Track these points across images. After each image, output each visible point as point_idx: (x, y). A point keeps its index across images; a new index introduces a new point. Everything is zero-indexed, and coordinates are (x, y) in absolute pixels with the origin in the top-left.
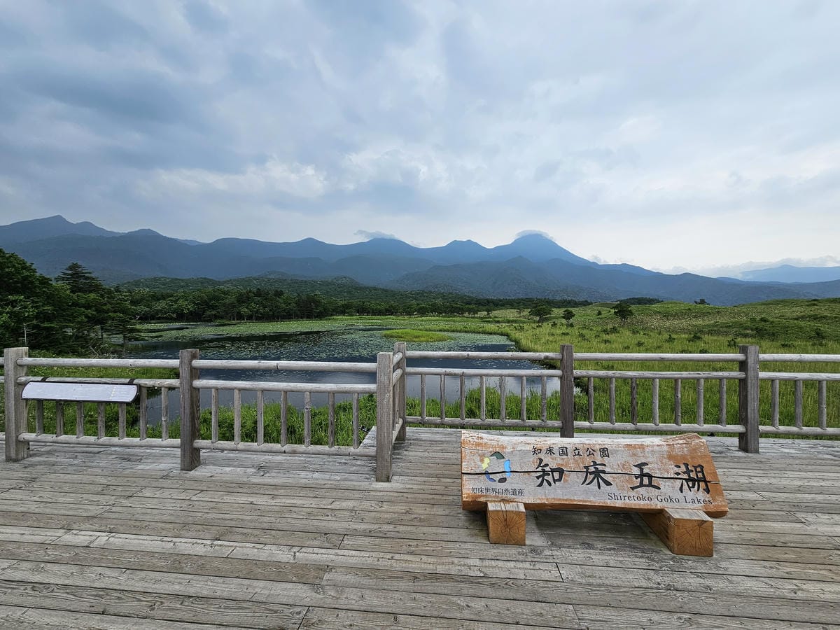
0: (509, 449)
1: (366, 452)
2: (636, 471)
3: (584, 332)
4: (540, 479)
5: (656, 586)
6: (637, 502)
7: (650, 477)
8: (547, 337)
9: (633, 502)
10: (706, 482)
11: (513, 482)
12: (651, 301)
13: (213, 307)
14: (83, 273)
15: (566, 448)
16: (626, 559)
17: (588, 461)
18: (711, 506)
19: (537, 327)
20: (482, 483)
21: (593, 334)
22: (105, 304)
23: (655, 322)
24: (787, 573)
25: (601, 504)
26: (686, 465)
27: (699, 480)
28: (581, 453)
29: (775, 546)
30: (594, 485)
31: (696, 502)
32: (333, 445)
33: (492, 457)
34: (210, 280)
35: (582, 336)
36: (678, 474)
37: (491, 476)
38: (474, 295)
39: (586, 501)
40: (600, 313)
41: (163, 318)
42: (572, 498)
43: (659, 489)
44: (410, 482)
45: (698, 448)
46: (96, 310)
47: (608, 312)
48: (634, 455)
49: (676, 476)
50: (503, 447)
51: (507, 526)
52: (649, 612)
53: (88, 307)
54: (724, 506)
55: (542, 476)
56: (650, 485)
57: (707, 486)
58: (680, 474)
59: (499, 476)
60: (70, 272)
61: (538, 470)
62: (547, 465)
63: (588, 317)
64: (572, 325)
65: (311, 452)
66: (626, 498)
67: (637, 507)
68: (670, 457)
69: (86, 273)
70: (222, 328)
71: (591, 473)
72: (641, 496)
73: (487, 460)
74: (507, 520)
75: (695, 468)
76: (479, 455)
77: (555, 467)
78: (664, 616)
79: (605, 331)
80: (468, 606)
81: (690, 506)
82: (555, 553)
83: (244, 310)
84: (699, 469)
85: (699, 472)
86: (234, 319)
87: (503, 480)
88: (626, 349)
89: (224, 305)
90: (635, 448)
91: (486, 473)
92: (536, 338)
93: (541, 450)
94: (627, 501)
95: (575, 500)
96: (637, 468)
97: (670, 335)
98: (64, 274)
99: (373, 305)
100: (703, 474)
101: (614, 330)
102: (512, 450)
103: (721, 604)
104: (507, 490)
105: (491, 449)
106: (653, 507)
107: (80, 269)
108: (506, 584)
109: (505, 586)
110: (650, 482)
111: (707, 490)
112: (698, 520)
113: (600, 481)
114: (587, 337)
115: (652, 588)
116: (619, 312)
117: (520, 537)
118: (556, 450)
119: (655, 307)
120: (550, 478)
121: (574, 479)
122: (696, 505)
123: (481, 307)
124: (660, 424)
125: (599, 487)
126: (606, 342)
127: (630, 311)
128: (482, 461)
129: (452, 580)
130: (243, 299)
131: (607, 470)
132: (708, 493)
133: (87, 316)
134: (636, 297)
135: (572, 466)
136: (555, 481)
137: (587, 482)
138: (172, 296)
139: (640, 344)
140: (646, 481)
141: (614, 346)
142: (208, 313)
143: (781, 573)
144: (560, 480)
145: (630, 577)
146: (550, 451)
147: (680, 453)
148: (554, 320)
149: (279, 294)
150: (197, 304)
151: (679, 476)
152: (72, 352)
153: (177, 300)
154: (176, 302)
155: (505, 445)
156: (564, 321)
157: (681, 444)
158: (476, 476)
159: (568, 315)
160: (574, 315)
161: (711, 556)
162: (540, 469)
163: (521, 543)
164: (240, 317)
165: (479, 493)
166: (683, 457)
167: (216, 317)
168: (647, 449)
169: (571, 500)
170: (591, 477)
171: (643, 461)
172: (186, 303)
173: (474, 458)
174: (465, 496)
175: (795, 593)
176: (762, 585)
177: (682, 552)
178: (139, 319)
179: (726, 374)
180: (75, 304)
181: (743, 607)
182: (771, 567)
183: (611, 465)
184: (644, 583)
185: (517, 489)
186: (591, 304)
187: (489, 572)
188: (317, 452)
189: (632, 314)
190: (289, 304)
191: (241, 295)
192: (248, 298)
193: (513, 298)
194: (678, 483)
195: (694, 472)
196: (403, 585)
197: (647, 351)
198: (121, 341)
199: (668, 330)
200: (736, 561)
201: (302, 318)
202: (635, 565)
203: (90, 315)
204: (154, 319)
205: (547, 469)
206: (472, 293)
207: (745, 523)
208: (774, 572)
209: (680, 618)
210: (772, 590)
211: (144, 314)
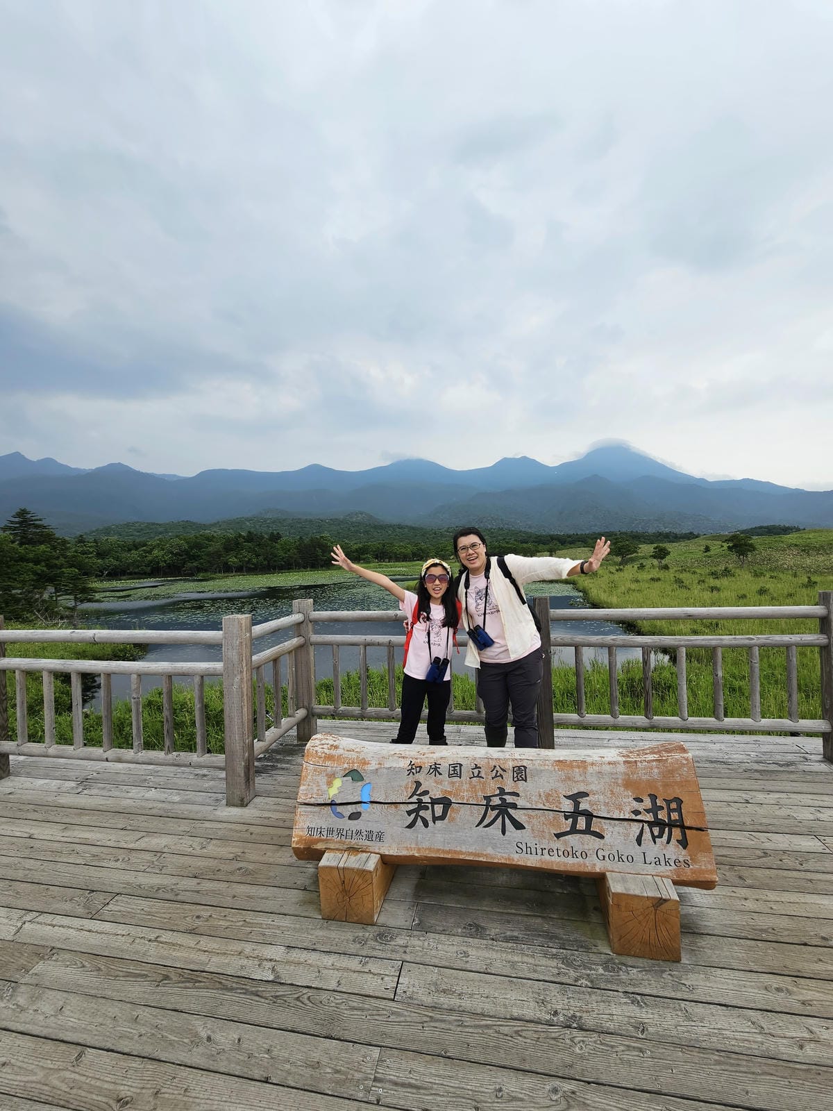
0: (373, 766)
1: (213, 762)
2: (568, 806)
3: (683, 576)
4: (413, 816)
5: (548, 1017)
6: (563, 859)
7: (589, 816)
8: (628, 585)
9: (555, 859)
10: (683, 828)
11: (372, 818)
12: (786, 530)
13: (195, 558)
14: (32, 521)
15: (461, 765)
16: (525, 959)
17: (492, 787)
18: (687, 870)
19: (617, 570)
20: (323, 820)
21: (696, 578)
22: (58, 558)
23: (789, 559)
24: (803, 1003)
25: (503, 861)
26: (653, 798)
27: (671, 825)
28: (482, 774)
29: (805, 944)
30: (496, 829)
31: (663, 863)
32: (169, 751)
33: (345, 778)
34: (194, 524)
35: (679, 582)
36: (637, 812)
37: (339, 809)
38: (533, 531)
39: (478, 855)
40: (707, 549)
41: (135, 573)
42: (458, 849)
43: (602, 837)
44: (275, 807)
45: (677, 769)
46: (47, 565)
47: (717, 548)
48: (568, 778)
49: (634, 817)
50: (365, 762)
51: (345, 892)
52: (505, 1072)
53: (37, 562)
54: (711, 872)
55: (416, 811)
56: (588, 831)
57: (684, 835)
58: (640, 813)
59: (351, 809)
60: (17, 520)
61: (411, 800)
62: (426, 793)
63: (691, 555)
64: (666, 567)
65: (141, 760)
66: (546, 852)
67: (562, 868)
68: (628, 784)
69: (35, 520)
70: (204, 583)
71: (493, 808)
72: (570, 850)
73: (338, 783)
74: (348, 882)
75: (668, 802)
76: (327, 775)
77: (438, 795)
78: (529, 1082)
79: (714, 575)
80: (209, 1039)
81: (651, 869)
82: (415, 942)
83: (233, 560)
84: (673, 805)
85: (674, 810)
86: (220, 572)
87: (355, 816)
88: (742, 599)
89: (209, 554)
90: (572, 767)
91: (332, 804)
92: (613, 586)
93: (421, 767)
94: (547, 857)
95: (461, 853)
96: (569, 802)
97: (809, 578)
98: (12, 522)
99: (398, 547)
100: (681, 815)
101: (727, 573)
102: (377, 766)
103: (650, 1062)
104: (359, 832)
105: (346, 765)
106: (589, 869)
107: (29, 516)
108: (298, 999)
109: (294, 1003)
110: (589, 824)
111: (684, 843)
112: (653, 898)
113: (507, 821)
114: (687, 583)
115: (538, 1022)
116: (735, 546)
117: (365, 912)
118: (444, 768)
119: (791, 538)
120: (427, 814)
121: (465, 817)
122: (662, 869)
123: (541, 547)
124: (690, 719)
125: (504, 832)
126: (713, 589)
127: (751, 545)
128: (330, 784)
129: (218, 985)
130: (232, 545)
131: (520, 802)
132: (685, 848)
133: (35, 573)
134: (765, 525)
135: (466, 795)
136: (435, 819)
137: (486, 822)
138: (145, 545)
139: (762, 592)
140: (582, 823)
141: (723, 595)
142: (189, 565)
143: (793, 1003)
144: (442, 818)
145: (513, 996)
146: (436, 769)
147: (644, 778)
148: (641, 561)
149: (275, 538)
150: (176, 555)
151: (639, 817)
152: (15, 618)
153: (152, 550)
154: (150, 552)
155: (368, 758)
156: (655, 562)
157: (649, 762)
158: (317, 809)
159: (661, 554)
160: (669, 553)
161: (678, 960)
162: (414, 799)
163: (367, 922)
164: (227, 569)
165: (316, 836)
166: (650, 783)
167: (199, 570)
168: (590, 769)
169: (455, 852)
170: (492, 814)
171: (582, 790)
172: (162, 552)
173: (318, 778)
174: (296, 839)
175: (801, 1047)
176: (746, 1026)
177: (624, 950)
178: (107, 576)
179: (795, 638)
180: (22, 559)
181: (686, 1073)
182: (779, 990)
183: (528, 794)
184: (530, 1011)
185: (375, 830)
186: (697, 537)
187: (287, 974)
188: (147, 761)
189: (754, 549)
190: (289, 551)
191: (228, 540)
192: (237, 544)
193: (587, 532)
194: (636, 828)
195: (666, 810)
196: (137, 990)
197: (774, 601)
198: (71, 604)
199: (808, 570)
200: (719, 972)
201: (305, 567)
202: (535, 971)
203: (39, 572)
204: (124, 575)
205: (426, 799)
206: (530, 527)
207: (772, 896)
208: (777, 1001)
209: (555, 1091)
210: (759, 1038)
211: (112, 570)
